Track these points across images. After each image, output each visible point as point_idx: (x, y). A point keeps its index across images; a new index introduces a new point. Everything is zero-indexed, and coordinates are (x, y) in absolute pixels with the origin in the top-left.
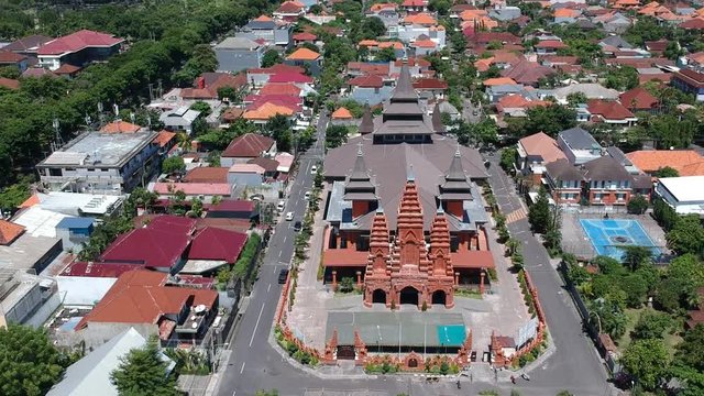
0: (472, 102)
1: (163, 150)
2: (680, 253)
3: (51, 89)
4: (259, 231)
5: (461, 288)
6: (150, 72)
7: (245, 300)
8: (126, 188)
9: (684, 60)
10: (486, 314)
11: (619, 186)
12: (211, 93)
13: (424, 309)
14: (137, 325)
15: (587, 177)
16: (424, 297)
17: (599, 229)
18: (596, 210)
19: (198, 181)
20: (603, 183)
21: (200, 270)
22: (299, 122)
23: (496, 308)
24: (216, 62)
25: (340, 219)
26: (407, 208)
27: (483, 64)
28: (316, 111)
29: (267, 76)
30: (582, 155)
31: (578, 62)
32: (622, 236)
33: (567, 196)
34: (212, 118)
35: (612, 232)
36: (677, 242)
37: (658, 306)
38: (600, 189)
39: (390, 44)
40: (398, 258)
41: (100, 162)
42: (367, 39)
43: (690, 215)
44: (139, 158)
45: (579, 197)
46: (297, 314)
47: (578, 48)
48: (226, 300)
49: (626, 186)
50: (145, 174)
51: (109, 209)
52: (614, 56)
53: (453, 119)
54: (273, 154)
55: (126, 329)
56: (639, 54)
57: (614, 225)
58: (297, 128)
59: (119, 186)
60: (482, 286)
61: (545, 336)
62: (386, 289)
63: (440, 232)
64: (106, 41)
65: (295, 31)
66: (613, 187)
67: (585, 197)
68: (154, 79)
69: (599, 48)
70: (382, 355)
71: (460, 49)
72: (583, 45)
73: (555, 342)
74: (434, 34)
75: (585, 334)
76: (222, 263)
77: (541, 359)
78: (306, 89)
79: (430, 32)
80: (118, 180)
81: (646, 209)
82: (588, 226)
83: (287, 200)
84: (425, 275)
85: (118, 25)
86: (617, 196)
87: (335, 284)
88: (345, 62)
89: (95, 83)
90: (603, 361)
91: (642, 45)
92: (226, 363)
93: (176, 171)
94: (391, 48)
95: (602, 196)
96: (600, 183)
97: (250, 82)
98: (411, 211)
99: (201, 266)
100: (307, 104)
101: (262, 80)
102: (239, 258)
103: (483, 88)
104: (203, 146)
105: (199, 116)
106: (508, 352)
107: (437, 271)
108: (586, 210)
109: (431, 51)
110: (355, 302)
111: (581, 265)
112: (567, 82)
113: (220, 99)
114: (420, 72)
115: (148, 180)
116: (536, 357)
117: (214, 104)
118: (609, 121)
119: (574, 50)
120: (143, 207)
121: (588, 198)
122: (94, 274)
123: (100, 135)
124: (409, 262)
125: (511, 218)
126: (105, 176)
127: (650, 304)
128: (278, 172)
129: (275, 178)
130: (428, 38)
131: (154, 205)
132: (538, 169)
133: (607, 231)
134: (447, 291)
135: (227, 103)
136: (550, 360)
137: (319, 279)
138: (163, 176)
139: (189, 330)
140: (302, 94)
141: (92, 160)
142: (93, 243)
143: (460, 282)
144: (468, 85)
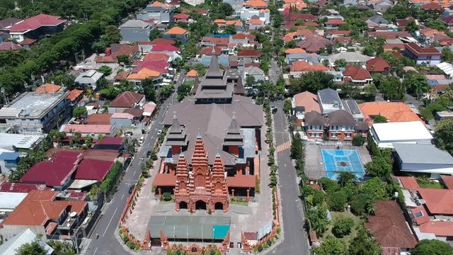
0: (278, 63)
1: (73, 102)
2: (372, 176)
3: (12, 59)
4: (122, 160)
5: (235, 198)
6: (77, 44)
7: (106, 205)
8: (45, 130)
9: (418, 33)
10: (247, 216)
11: (347, 129)
12: (114, 58)
13: (210, 213)
14: (32, 227)
15: (327, 123)
16: (210, 206)
17: (332, 157)
18: (333, 143)
19: (93, 123)
20: (337, 127)
21: (80, 187)
22: (165, 80)
23: (255, 212)
24: (120, 36)
25: (166, 155)
26: (197, 154)
27: (289, 37)
28: (178, 71)
29: (151, 47)
30: (328, 108)
31: (351, 34)
32: (345, 161)
33: (315, 134)
34: (111, 78)
35: (339, 158)
36: (371, 169)
37: (353, 211)
38: (335, 131)
39: (233, 22)
40: (193, 183)
41: (28, 115)
42: (220, 18)
43: (386, 149)
44: (55, 111)
45: (322, 135)
46: (135, 215)
47: (353, 24)
48: (92, 207)
49: (351, 129)
50: (60, 120)
51: (32, 146)
52: (374, 30)
53: (256, 80)
54: (141, 104)
55: (24, 229)
56: (391, 28)
57: (342, 153)
58: (163, 84)
59: (40, 129)
60: (248, 197)
61: (278, 231)
62: (187, 201)
63: (218, 168)
64: (54, 21)
65: (176, 12)
66: (343, 130)
67: (326, 135)
68: (79, 49)
69: (366, 25)
70: (178, 243)
71: (276, 26)
72: (356, 22)
73: (285, 235)
74: (262, 15)
75: (304, 229)
76: (95, 181)
77: (273, 246)
78: (174, 55)
79: (260, 14)
80: (40, 126)
81: (363, 143)
82: (326, 154)
83: (147, 135)
84: (210, 193)
85: (64, 9)
86: (346, 135)
87: (160, 195)
88: (203, 35)
89: (40, 54)
90: (310, 247)
91: (394, 21)
92: (86, 248)
93: (82, 116)
94: (233, 25)
95: (337, 135)
96: (335, 127)
97: (140, 50)
98: (199, 156)
99: (81, 183)
100: (173, 66)
101: (148, 49)
102: (105, 179)
103: (285, 55)
104: (103, 97)
105: (102, 77)
106: (252, 243)
107: (217, 191)
108: (326, 143)
109: (259, 27)
110: (171, 208)
111: (312, 183)
112: (339, 49)
113: (119, 63)
114: (248, 42)
115: (61, 124)
116: (270, 245)
117: (114, 67)
118: (354, 81)
119: (350, 26)
120: (56, 142)
121: (328, 136)
122: (15, 191)
123: (33, 95)
124: (199, 186)
125: (279, 149)
126: (32, 124)
127: (349, 210)
128: (143, 117)
129: (140, 121)
130: (258, 18)
131: (64, 140)
132: (300, 116)
133: (336, 158)
134: (223, 203)
135: (123, 66)
136: (279, 247)
137: (153, 191)
138: (73, 119)
139: (65, 228)
140: (170, 60)
141: (24, 114)
142: (19, 169)
143: (235, 195)
144: (277, 52)
